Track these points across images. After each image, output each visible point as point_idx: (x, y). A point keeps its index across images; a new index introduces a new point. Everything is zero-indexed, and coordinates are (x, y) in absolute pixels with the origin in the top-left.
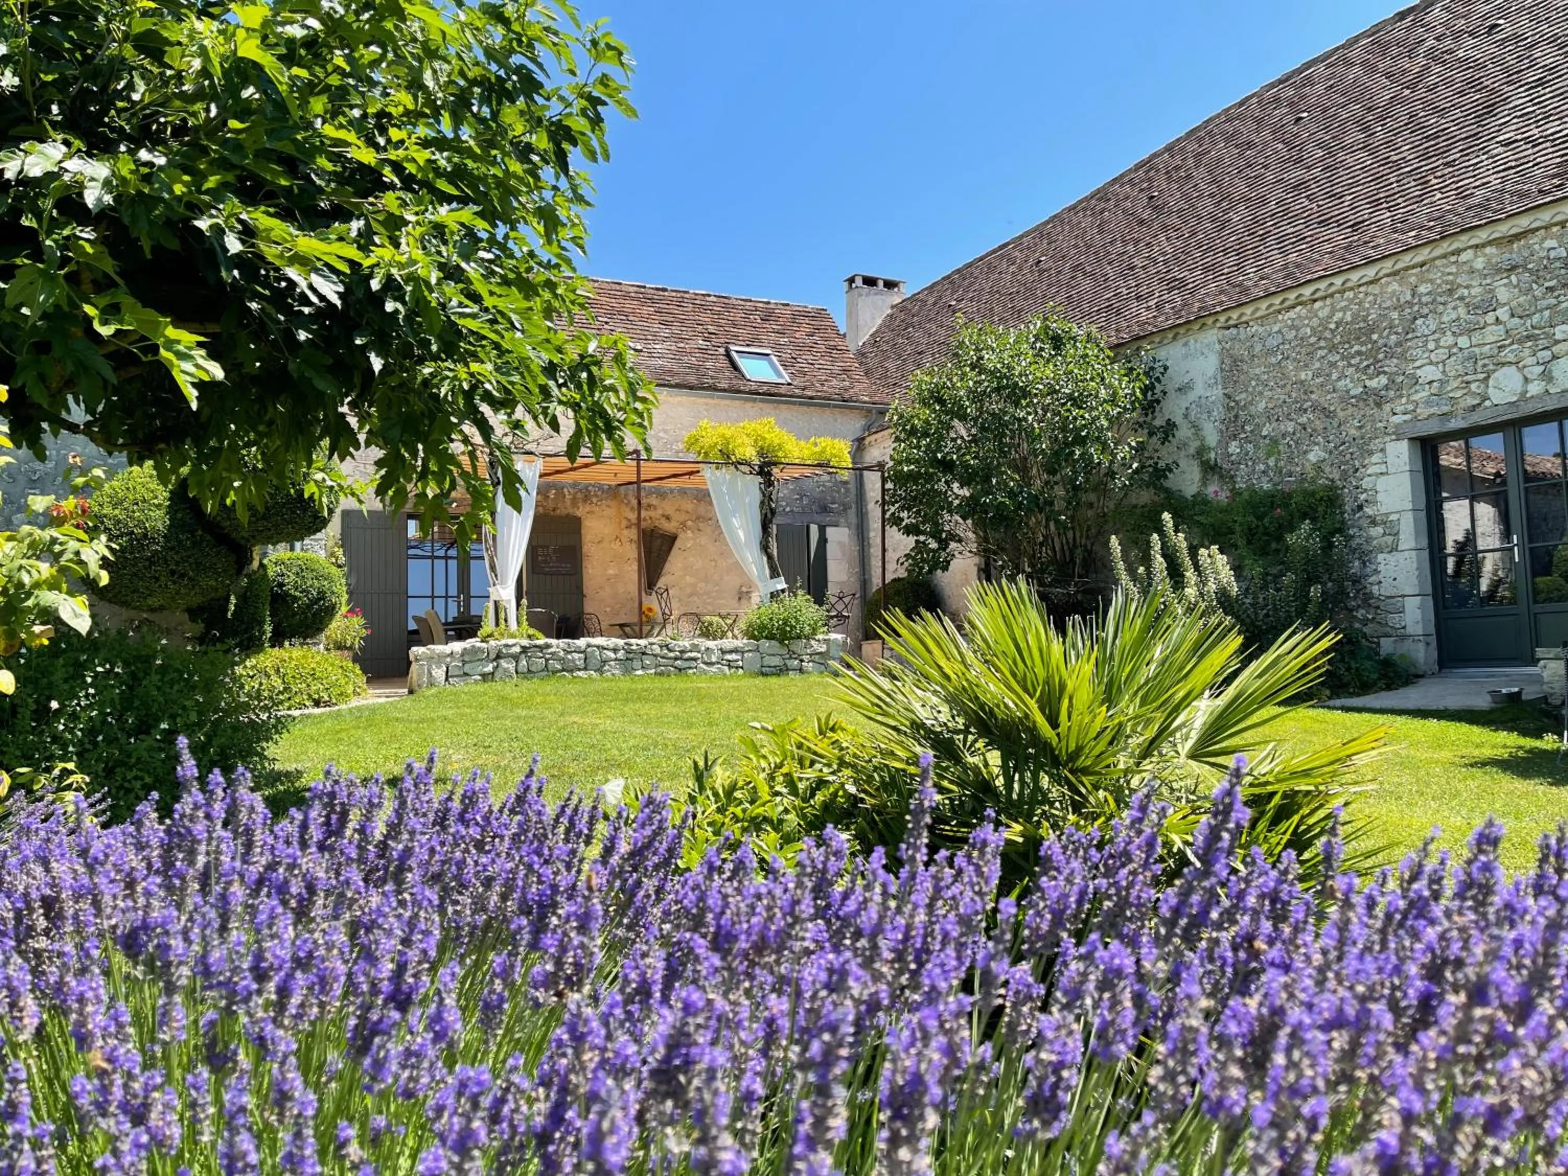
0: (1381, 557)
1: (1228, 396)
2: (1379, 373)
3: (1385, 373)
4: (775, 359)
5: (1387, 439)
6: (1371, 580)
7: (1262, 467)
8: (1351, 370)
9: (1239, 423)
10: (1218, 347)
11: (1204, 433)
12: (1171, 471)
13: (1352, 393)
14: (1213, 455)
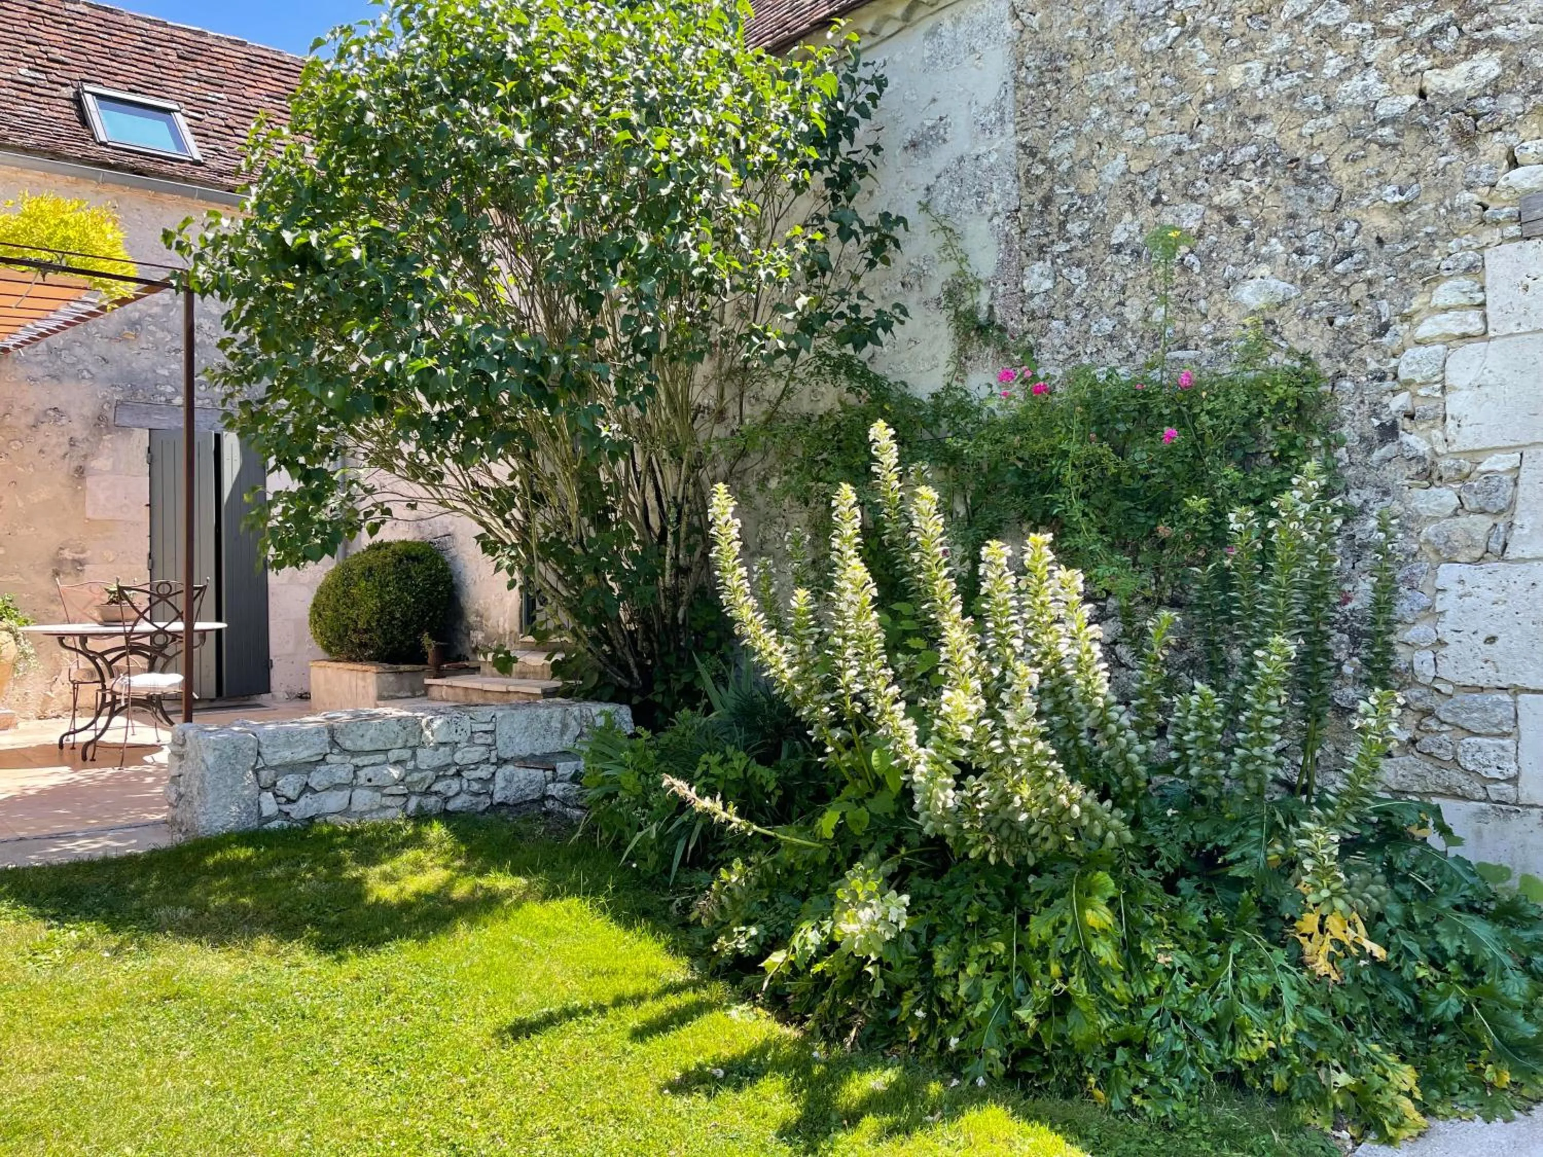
0: (1447, 574)
1: (1030, 150)
2: (1474, 47)
3: (1494, 43)
4: (181, 121)
5: (1490, 235)
6: (1409, 635)
7: (1107, 325)
8: (1385, 44)
9: (1054, 216)
10: (1009, 27)
11: (967, 244)
12: (887, 327)
13: (1381, 111)
14: (984, 298)
